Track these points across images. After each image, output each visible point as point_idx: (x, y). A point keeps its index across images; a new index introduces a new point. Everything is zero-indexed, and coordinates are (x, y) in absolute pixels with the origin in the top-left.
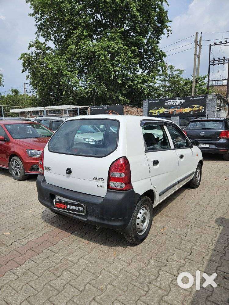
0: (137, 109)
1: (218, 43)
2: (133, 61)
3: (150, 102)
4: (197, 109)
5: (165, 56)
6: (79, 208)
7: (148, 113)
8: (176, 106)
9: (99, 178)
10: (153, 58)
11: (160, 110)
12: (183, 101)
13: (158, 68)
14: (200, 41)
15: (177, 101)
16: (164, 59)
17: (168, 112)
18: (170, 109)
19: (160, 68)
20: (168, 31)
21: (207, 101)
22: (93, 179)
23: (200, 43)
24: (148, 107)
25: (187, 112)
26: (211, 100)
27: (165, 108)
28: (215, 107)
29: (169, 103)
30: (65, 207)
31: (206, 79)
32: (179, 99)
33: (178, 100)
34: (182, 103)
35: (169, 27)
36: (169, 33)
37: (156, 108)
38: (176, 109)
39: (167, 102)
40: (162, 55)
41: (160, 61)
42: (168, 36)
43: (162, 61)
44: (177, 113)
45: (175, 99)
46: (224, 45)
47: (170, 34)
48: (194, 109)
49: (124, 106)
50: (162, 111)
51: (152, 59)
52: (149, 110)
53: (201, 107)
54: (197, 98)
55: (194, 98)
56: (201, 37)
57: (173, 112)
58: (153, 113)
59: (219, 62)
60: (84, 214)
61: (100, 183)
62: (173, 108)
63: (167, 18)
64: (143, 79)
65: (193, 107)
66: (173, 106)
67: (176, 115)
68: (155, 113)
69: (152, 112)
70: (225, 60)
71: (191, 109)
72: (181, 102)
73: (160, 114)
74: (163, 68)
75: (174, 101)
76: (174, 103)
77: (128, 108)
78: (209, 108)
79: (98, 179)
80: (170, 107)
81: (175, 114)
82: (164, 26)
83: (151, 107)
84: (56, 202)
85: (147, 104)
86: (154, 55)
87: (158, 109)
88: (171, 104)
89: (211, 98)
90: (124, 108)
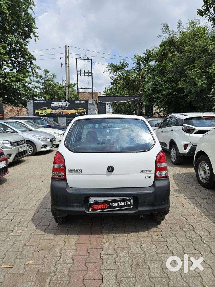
0: (17, 108)
1: (82, 58)
2: (4, 58)
3: (35, 102)
4: (81, 111)
5: (35, 59)
6: (125, 203)
7: (34, 113)
8: (62, 107)
9: (147, 171)
10: (22, 59)
11: (47, 111)
12: (68, 104)
13: (28, 69)
14: (68, 53)
15: (63, 104)
16: (33, 61)
17: (56, 113)
18: (57, 110)
19: (30, 70)
20: (35, 36)
21: (88, 105)
22: (140, 172)
23: (68, 55)
24: (34, 107)
25: (72, 113)
26: (91, 104)
27: (52, 109)
28: (95, 110)
29: (56, 104)
30: (106, 207)
31: (76, 86)
32: (65, 102)
33: (63, 102)
34: (68, 105)
35: (36, 33)
36: (37, 38)
37: (42, 108)
38: (62, 110)
39: (54, 103)
40: (31, 58)
41: (29, 63)
42: (36, 41)
43: (31, 63)
44: (64, 114)
45: (61, 101)
46: (87, 60)
47: (37, 40)
48: (78, 111)
49: (4, 105)
50: (49, 111)
51: (20, 59)
52: (34, 110)
53: (84, 110)
54: (80, 102)
55: (78, 102)
56: (68, 50)
57: (60, 113)
58: (40, 113)
59: (81, 73)
60: (132, 207)
61: (147, 174)
62: (59, 109)
63: (35, 24)
64: (17, 78)
65: (77, 110)
66: (60, 107)
67: (63, 116)
68: (42, 113)
69: (38, 111)
70: (85, 73)
71: (76, 111)
72: (66, 105)
73: (47, 114)
74: (33, 70)
75: (60, 102)
76: (61, 105)
77: (7, 106)
78: (90, 110)
79: (145, 171)
80: (56, 108)
81: (62, 114)
82: (31, 31)
83: (37, 106)
84: (92, 204)
85: (33, 104)
86: (23, 56)
87: (45, 109)
88: (57, 105)
89: (92, 103)
90: (4, 107)
